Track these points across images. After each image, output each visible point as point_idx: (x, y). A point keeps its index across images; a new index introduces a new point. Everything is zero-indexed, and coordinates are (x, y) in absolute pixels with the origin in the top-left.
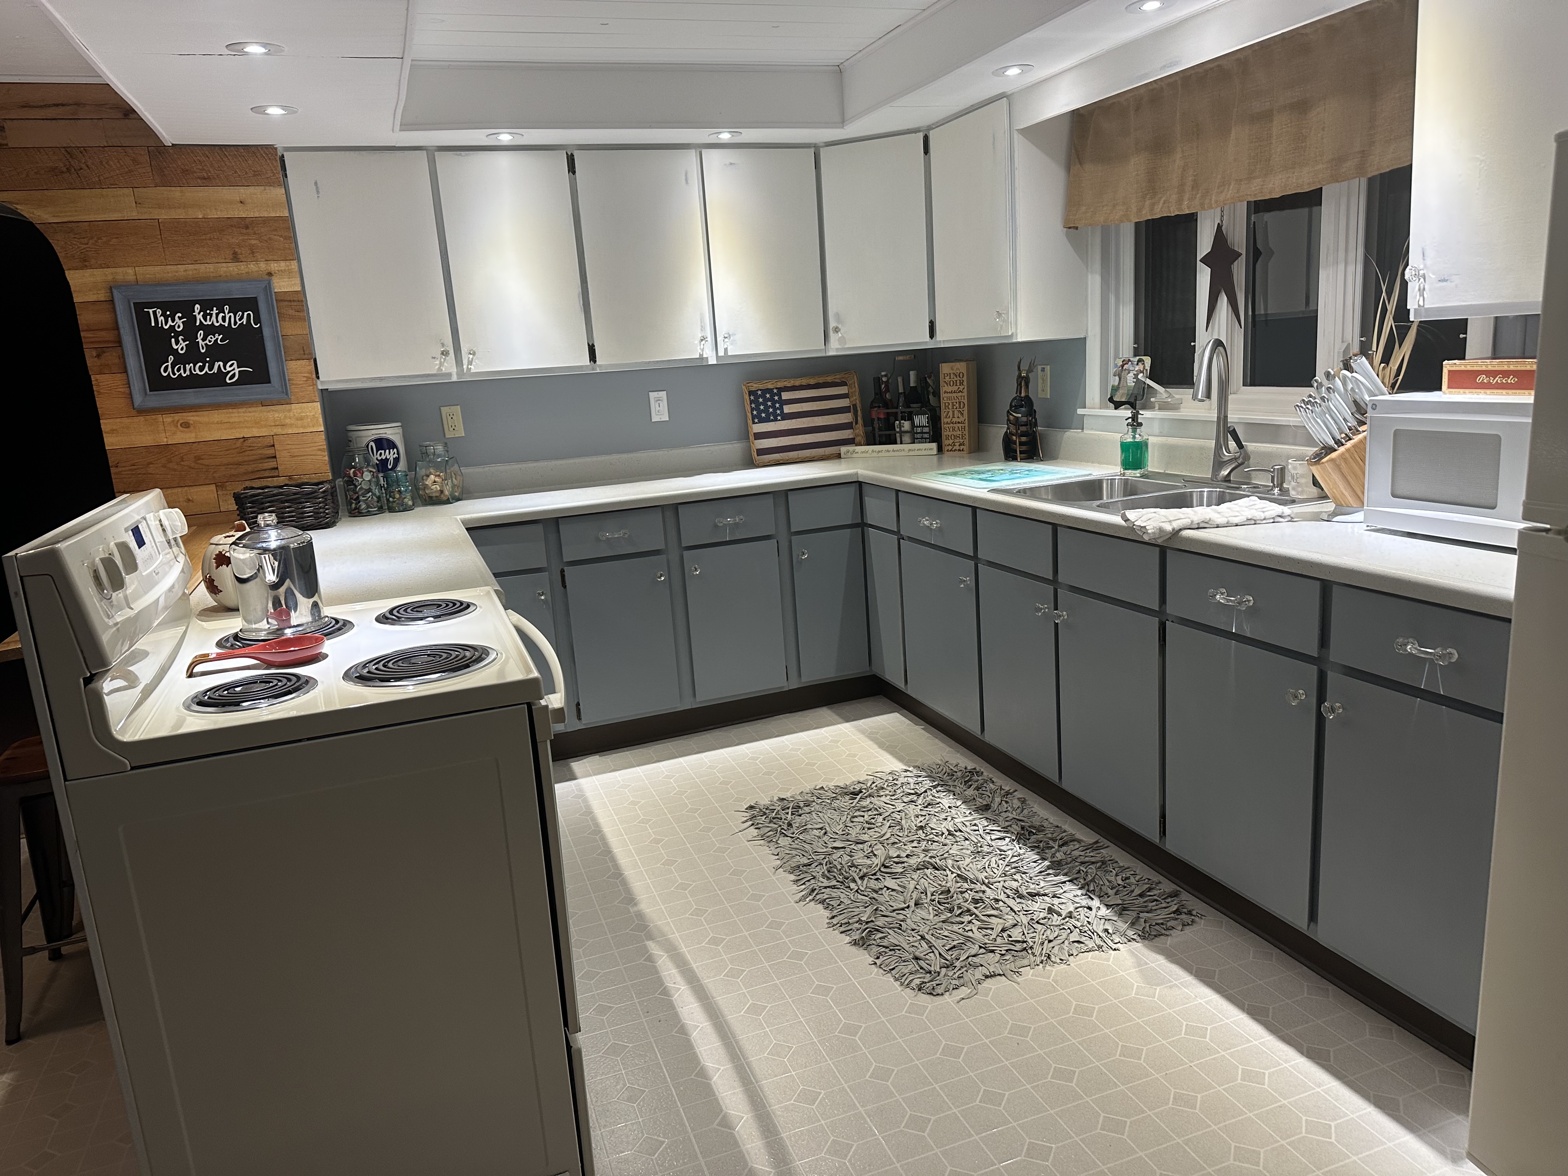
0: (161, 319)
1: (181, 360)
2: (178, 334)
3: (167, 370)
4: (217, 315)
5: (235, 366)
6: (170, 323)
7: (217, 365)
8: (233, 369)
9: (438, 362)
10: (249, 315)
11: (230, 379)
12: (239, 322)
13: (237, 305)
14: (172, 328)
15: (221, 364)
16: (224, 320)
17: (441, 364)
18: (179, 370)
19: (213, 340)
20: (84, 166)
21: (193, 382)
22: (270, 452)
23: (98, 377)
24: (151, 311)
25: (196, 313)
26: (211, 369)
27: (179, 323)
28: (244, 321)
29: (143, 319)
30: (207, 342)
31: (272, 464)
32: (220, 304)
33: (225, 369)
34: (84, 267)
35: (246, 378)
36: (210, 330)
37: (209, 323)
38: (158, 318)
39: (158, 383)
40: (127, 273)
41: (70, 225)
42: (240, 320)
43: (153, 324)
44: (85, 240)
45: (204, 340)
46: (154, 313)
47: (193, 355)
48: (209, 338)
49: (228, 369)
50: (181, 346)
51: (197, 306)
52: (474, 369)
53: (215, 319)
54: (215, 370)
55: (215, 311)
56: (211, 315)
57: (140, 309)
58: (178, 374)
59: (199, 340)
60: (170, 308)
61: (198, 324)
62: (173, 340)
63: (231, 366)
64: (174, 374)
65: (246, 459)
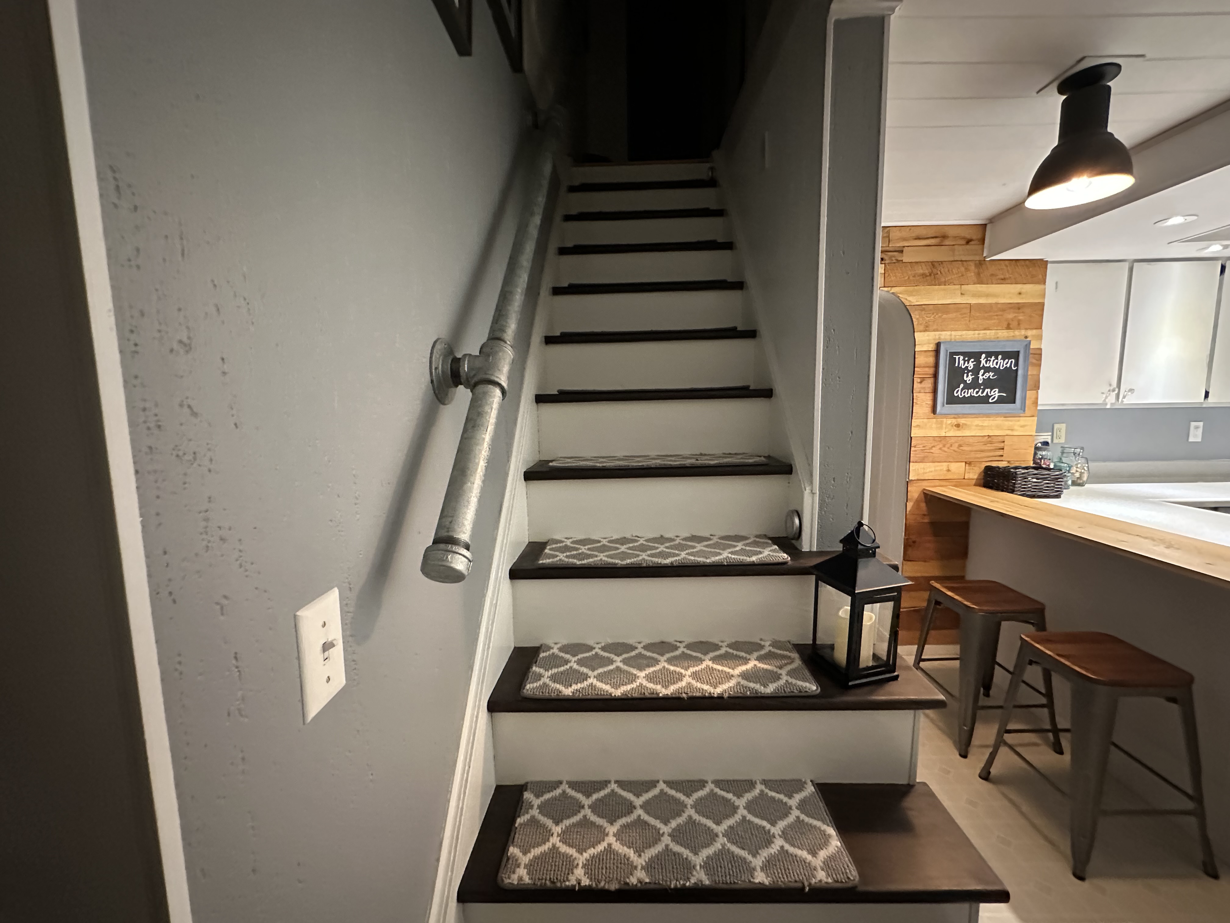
0: (962, 362)
1: (968, 387)
2: (969, 371)
3: (958, 393)
4: (994, 360)
5: (997, 392)
6: (966, 365)
7: (986, 390)
8: (995, 393)
9: (1104, 396)
10: (1012, 362)
11: (992, 400)
12: (1005, 366)
13: (1006, 355)
14: (967, 367)
15: (989, 390)
16: (997, 365)
17: (1106, 397)
18: (964, 393)
19: (988, 376)
20: (939, 273)
21: (971, 400)
22: (1001, 445)
23: (918, 394)
24: (957, 357)
25: (981, 360)
26: (982, 393)
27: (971, 365)
28: (1008, 365)
29: (952, 361)
30: (984, 377)
31: (1000, 453)
32: (996, 354)
33: (990, 393)
34: (925, 331)
35: (1000, 401)
36: (987, 370)
37: (988, 365)
38: (960, 361)
39: (952, 400)
40: (945, 336)
41: (923, 306)
42: (1006, 364)
43: (957, 365)
44: (929, 315)
45: (983, 375)
46: (959, 358)
47: (975, 384)
48: (986, 375)
49: (992, 393)
50: (969, 379)
51: (984, 356)
52: (1125, 401)
53: (991, 364)
54: (985, 394)
55: (993, 358)
56: (990, 361)
57: (952, 356)
58: (963, 395)
59: (980, 375)
60: (968, 355)
61: (981, 366)
62: (965, 375)
63: (994, 392)
64: (961, 395)
65: (989, 448)
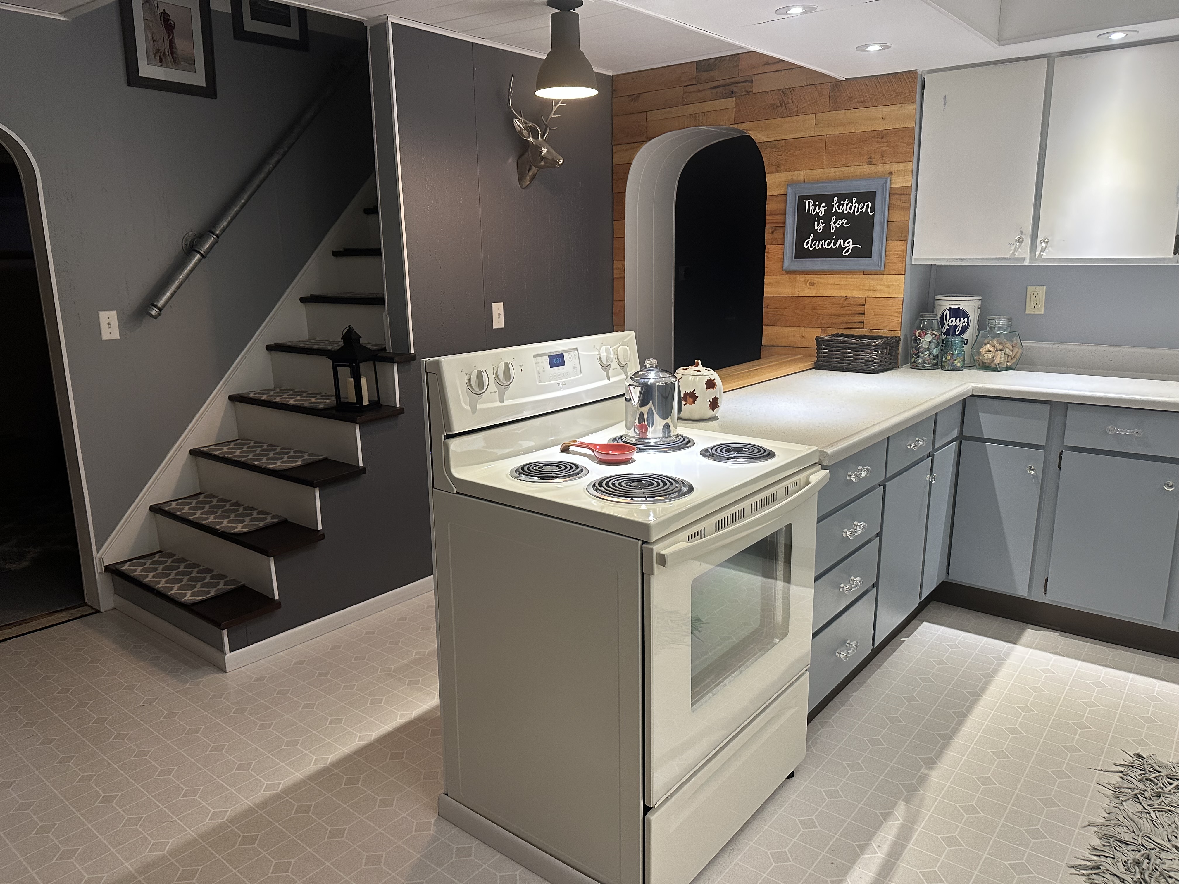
0: (812, 207)
1: (818, 237)
2: (820, 218)
3: (808, 245)
4: (847, 204)
5: (851, 243)
6: (817, 210)
7: (839, 241)
8: (849, 245)
9: (1013, 248)
10: (868, 205)
11: (845, 253)
12: (860, 211)
13: (863, 197)
14: (818, 213)
15: (842, 241)
16: (850, 210)
17: (1016, 250)
18: (815, 245)
19: (840, 223)
20: (790, 101)
21: (822, 254)
22: (861, 309)
23: (769, 246)
24: (807, 201)
25: (834, 204)
26: (834, 245)
27: (822, 211)
28: (864, 209)
29: (801, 206)
30: (837, 225)
31: (860, 319)
32: (849, 197)
33: (844, 245)
34: (777, 171)
35: (855, 254)
36: (840, 216)
37: (841, 210)
38: (811, 207)
39: (801, 253)
40: (800, 175)
41: (774, 143)
42: (861, 209)
43: (806, 211)
44: (780, 153)
45: (835, 223)
46: (809, 203)
47: (826, 235)
48: (838, 222)
49: (846, 245)
50: (819, 227)
51: (836, 198)
52: (1045, 255)
53: (845, 209)
54: (837, 246)
55: (846, 202)
56: (843, 205)
57: (801, 200)
58: (814, 247)
59: (832, 223)
60: (818, 199)
61: (834, 211)
62: (816, 222)
63: (847, 243)
64: (811, 247)
65: (844, 312)
